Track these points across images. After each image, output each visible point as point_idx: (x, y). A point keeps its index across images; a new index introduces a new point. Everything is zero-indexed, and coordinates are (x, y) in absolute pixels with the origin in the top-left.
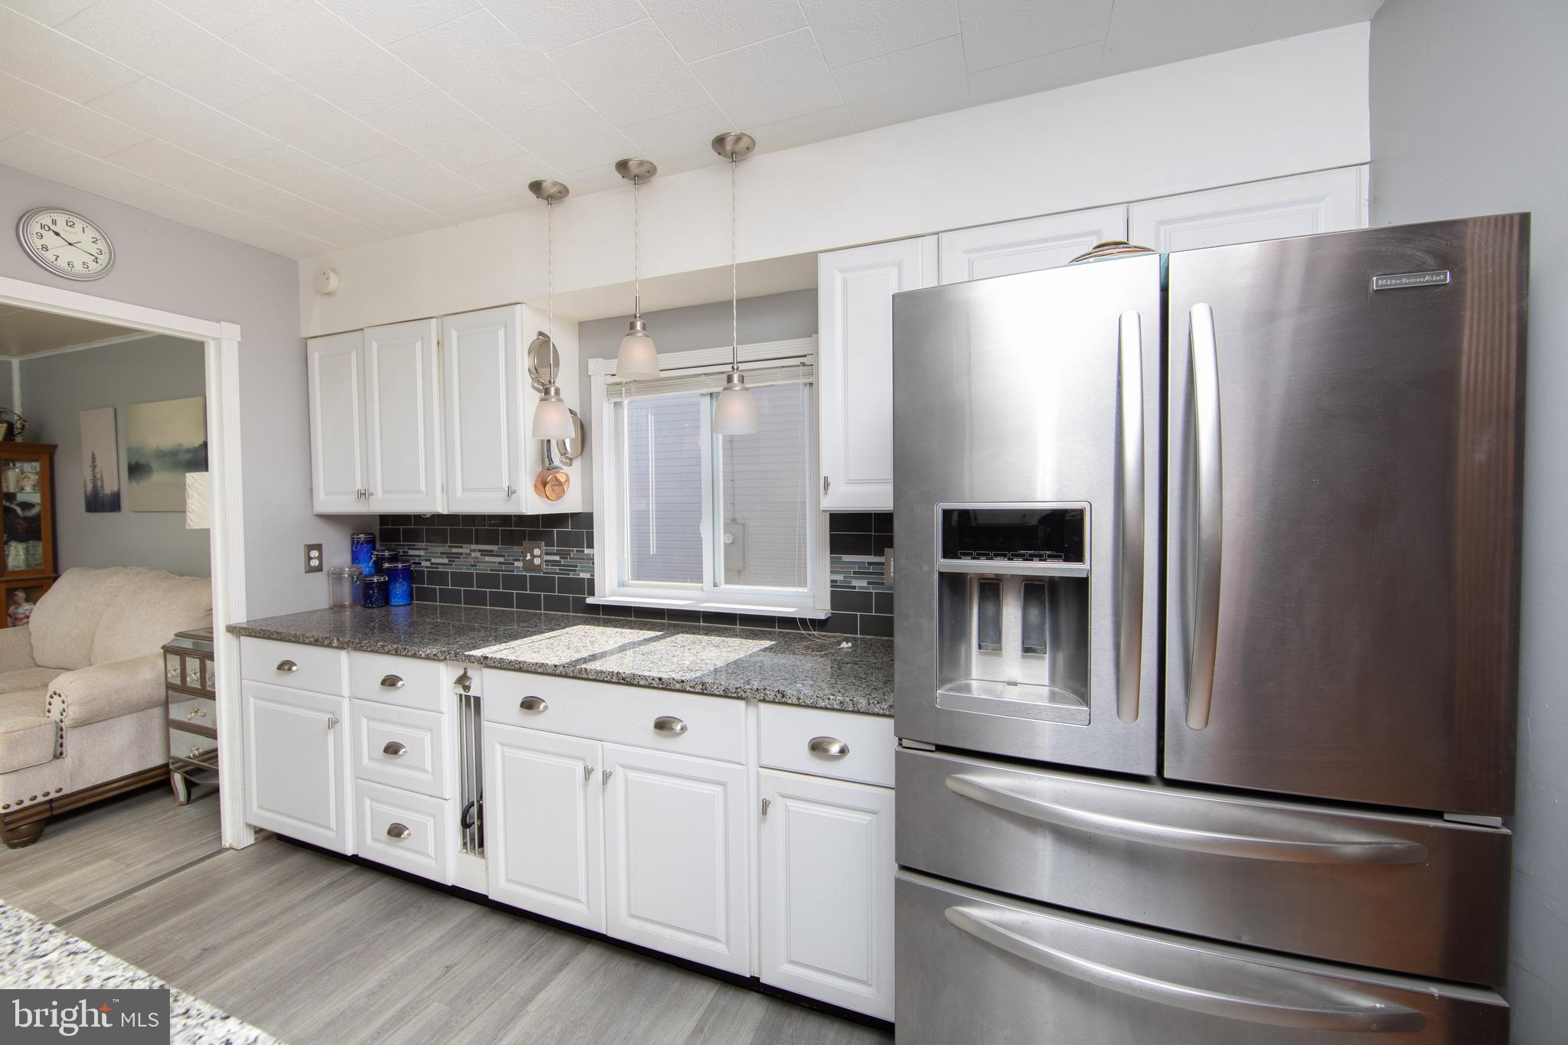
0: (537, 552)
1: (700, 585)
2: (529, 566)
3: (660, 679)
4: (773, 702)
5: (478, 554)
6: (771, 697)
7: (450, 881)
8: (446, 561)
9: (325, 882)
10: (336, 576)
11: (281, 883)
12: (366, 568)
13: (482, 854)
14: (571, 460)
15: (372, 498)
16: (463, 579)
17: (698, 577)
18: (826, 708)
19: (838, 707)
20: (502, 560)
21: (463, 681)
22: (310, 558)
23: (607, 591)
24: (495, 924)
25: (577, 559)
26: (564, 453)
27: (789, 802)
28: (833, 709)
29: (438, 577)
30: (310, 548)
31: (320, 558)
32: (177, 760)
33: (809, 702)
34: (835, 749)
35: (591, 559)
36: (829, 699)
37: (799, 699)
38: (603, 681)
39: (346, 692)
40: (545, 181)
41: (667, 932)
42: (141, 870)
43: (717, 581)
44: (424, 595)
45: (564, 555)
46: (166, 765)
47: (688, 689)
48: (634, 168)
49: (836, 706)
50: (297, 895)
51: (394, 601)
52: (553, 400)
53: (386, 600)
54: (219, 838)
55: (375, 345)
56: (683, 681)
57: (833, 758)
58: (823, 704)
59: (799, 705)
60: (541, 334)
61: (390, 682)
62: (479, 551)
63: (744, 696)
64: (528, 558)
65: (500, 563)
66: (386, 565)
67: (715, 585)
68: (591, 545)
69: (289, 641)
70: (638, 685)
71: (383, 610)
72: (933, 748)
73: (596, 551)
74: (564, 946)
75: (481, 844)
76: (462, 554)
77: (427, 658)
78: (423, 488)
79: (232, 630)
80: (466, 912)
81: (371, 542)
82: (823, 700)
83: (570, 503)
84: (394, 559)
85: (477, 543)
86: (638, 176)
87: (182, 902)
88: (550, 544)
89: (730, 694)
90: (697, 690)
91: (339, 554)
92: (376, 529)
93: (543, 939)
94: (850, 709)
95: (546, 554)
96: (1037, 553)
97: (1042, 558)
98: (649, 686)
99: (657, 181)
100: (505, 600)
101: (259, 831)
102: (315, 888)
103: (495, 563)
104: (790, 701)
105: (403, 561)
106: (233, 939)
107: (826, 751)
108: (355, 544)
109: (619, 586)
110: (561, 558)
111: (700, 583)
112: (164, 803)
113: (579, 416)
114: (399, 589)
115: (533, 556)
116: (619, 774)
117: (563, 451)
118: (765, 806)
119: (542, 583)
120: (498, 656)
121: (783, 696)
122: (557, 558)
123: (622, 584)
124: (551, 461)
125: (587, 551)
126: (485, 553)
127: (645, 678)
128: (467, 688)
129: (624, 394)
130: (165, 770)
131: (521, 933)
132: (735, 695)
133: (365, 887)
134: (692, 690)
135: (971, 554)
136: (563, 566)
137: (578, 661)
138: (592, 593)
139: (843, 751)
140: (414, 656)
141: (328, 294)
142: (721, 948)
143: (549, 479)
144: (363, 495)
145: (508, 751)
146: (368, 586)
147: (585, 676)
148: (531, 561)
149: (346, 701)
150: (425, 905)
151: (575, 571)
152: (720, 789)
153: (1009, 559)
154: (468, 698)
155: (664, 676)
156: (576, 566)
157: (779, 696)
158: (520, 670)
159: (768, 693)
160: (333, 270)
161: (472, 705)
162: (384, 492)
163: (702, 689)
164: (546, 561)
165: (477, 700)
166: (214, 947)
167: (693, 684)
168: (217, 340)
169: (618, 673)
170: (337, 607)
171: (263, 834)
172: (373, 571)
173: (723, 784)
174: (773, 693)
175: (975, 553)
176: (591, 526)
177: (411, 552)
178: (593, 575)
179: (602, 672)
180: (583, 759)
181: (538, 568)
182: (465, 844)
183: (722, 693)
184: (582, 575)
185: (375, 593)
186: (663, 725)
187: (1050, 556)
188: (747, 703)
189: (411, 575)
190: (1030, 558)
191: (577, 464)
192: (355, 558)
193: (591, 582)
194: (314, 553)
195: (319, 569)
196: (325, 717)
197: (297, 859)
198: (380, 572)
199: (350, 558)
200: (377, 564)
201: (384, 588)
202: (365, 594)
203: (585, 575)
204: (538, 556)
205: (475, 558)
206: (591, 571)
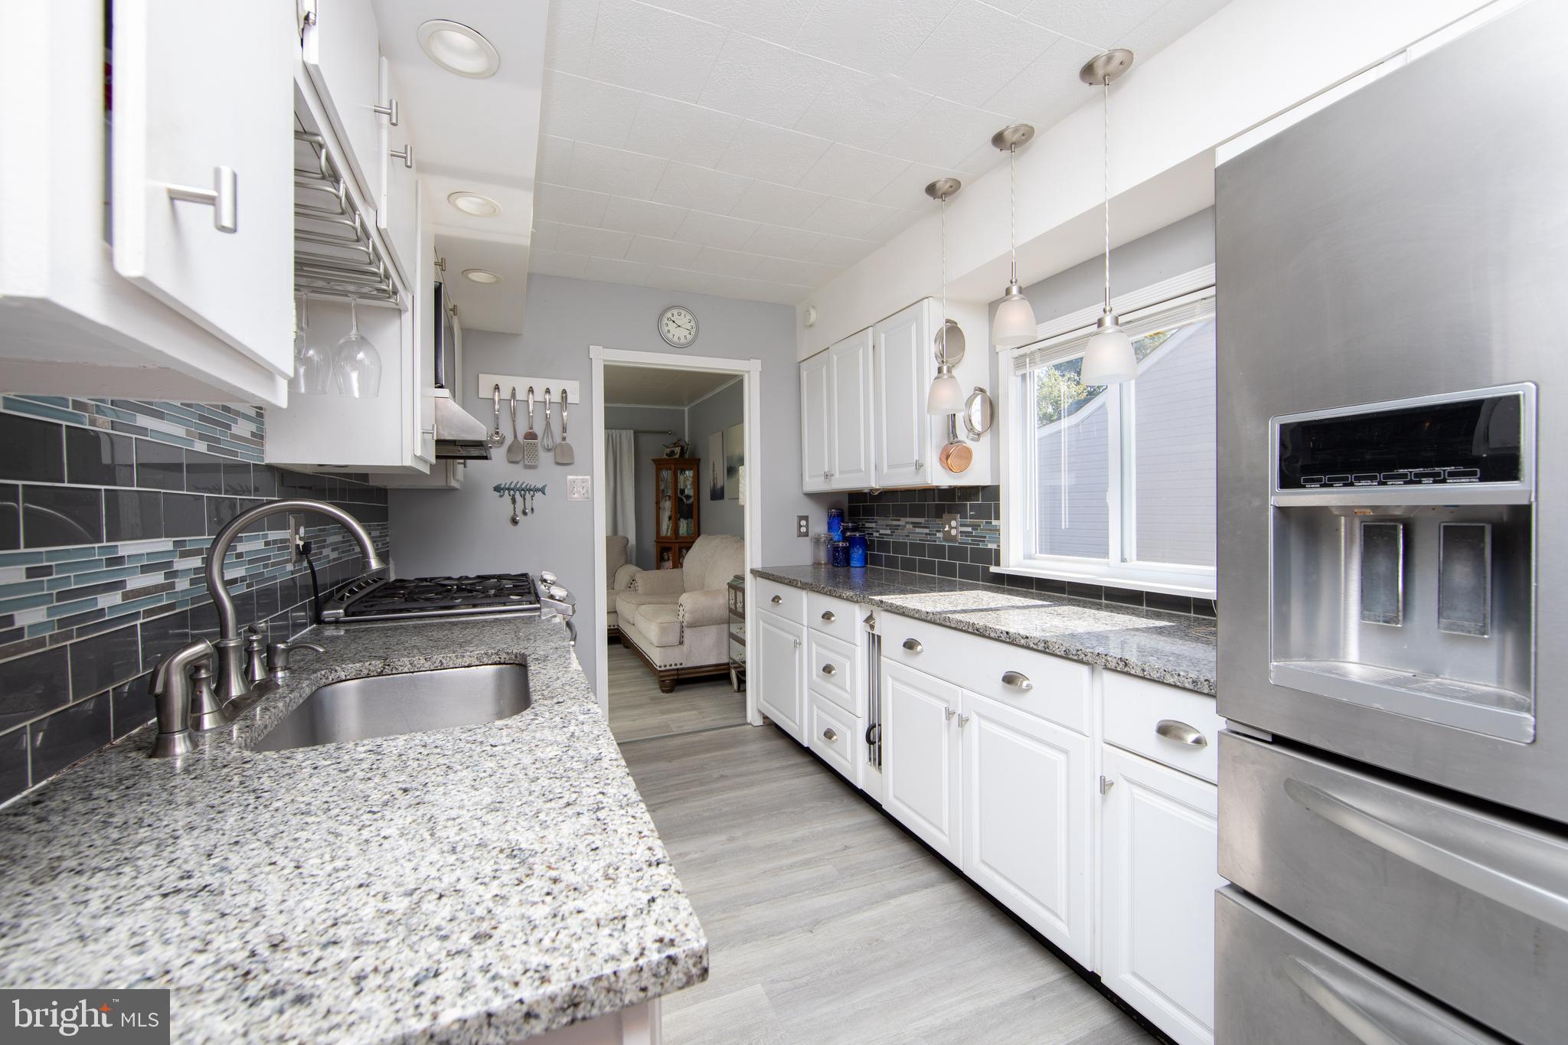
0: (953, 524)
1: (1106, 560)
2: (948, 537)
3: (1007, 633)
4: (1115, 670)
5: (910, 526)
6: (1113, 665)
7: (860, 784)
8: (889, 532)
9: (791, 762)
10: (817, 541)
11: (769, 754)
12: (836, 536)
13: (880, 770)
14: (979, 435)
15: (833, 478)
16: (900, 547)
17: (1104, 553)
18: (1175, 686)
19: (1191, 687)
20: (927, 531)
21: (869, 620)
22: (800, 526)
23: (1011, 564)
24: (885, 833)
25: (986, 530)
26: (971, 429)
27: (1136, 790)
28: (1184, 689)
29: (884, 545)
30: (801, 518)
31: (807, 526)
32: (735, 662)
33: (1155, 675)
34: (1190, 738)
35: (997, 530)
36: (1179, 675)
37: (1143, 670)
38: (961, 630)
39: (805, 623)
40: (938, 181)
41: (1013, 890)
42: (708, 722)
43: (1126, 556)
44: (876, 560)
45: (975, 527)
46: (728, 664)
47: (1032, 645)
48: (1009, 137)
49: (1187, 685)
50: (775, 764)
51: (854, 563)
52: (946, 377)
53: (847, 562)
54: (745, 716)
55: (835, 358)
56: (1027, 638)
57: (1186, 748)
58: (1171, 681)
59: (1143, 678)
60: (948, 321)
61: (827, 616)
62: (912, 523)
63: (1084, 659)
64: (947, 529)
65: (926, 534)
66: (848, 534)
67: (1123, 560)
68: (997, 518)
69: (777, 581)
70: (989, 638)
71: (846, 569)
72: (1270, 739)
73: (1001, 524)
74: (932, 874)
75: (880, 764)
76: (899, 526)
77: (847, 599)
78: (863, 467)
79: (753, 572)
80: (868, 816)
81: (840, 516)
82: (1172, 675)
83: (975, 475)
84: (854, 529)
85: (911, 516)
86: (1014, 143)
87: (721, 746)
88: (964, 516)
89: (1071, 656)
90: (1040, 648)
91: (819, 526)
92: (845, 505)
93: (919, 861)
94: (1206, 691)
95: (961, 525)
96: (1428, 470)
97: (1439, 479)
98: (998, 639)
99: (1037, 141)
100: (927, 567)
101: (765, 718)
102: (785, 763)
103: (922, 533)
104: (1133, 672)
105: (860, 532)
106: (737, 776)
107: (1180, 738)
108: (831, 517)
109: (1024, 559)
110: (973, 529)
111: (1104, 557)
112: (726, 688)
113: (988, 393)
114: (857, 554)
115: (951, 528)
116: (975, 720)
117: (970, 427)
118: (1105, 786)
119: (958, 552)
120: (890, 601)
121: (1126, 665)
122: (970, 529)
123: (1028, 557)
124: (955, 436)
125: (994, 522)
126: (916, 525)
127: (995, 631)
128: (872, 627)
129: (1028, 365)
130: (726, 667)
131: (903, 848)
132: (1076, 658)
133: (811, 775)
134: (1035, 647)
135: (1319, 480)
136: (975, 536)
137: (946, 612)
138: (998, 564)
139: (1198, 741)
140: (840, 597)
141: (811, 326)
142: (1062, 927)
143: (953, 453)
144: (828, 476)
145: (898, 685)
146: (836, 549)
147: (948, 624)
148: (949, 532)
149: (806, 628)
150: (846, 801)
151: (984, 541)
152: (1062, 757)
153: (1381, 483)
154: (873, 635)
155: (1012, 630)
156: (985, 537)
157: (1122, 664)
158: (903, 614)
159: (1109, 659)
160: (813, 307)
161: (875, 641)
162: (840, 473)
163: (1045, 649)
164: (961, 532)
165: (879, 637)
166: (727, 776)
167: (1036, 641)
168: (748, 372)
169: (973, 624)
170: (817, 564)
171: (767, 721)
172: (841, 538)
173: (1065, 752)
174: (1114, 660)
175: (1325, 479)
176: (998, 499)
177: (867, 525)
178: (999, 546)
179: (961, 621)
180: (947, 702)
181: (954, 539)
182: (870, 759)
183: (1063, 653)
184: (990, 546)
185: (841, 555)
186: (1010, 679)
187: (1452, 475)
188: (1093, 670)
189: (866, 544)
190: (1417, 480)
191: (986, 439)
192: (830, 528)
193: (998, 552)
194: (803, 523)
195: (806, 534)
196: (792, 638)
197: (780, 743)
198: (845, 539)
199: (826, 527)
200: (843, 532)
201: (847, 552)
202: (834, 555)
203: (992, 546)
204: (954, 527)
205: (908, 530)
206: (997, 541)
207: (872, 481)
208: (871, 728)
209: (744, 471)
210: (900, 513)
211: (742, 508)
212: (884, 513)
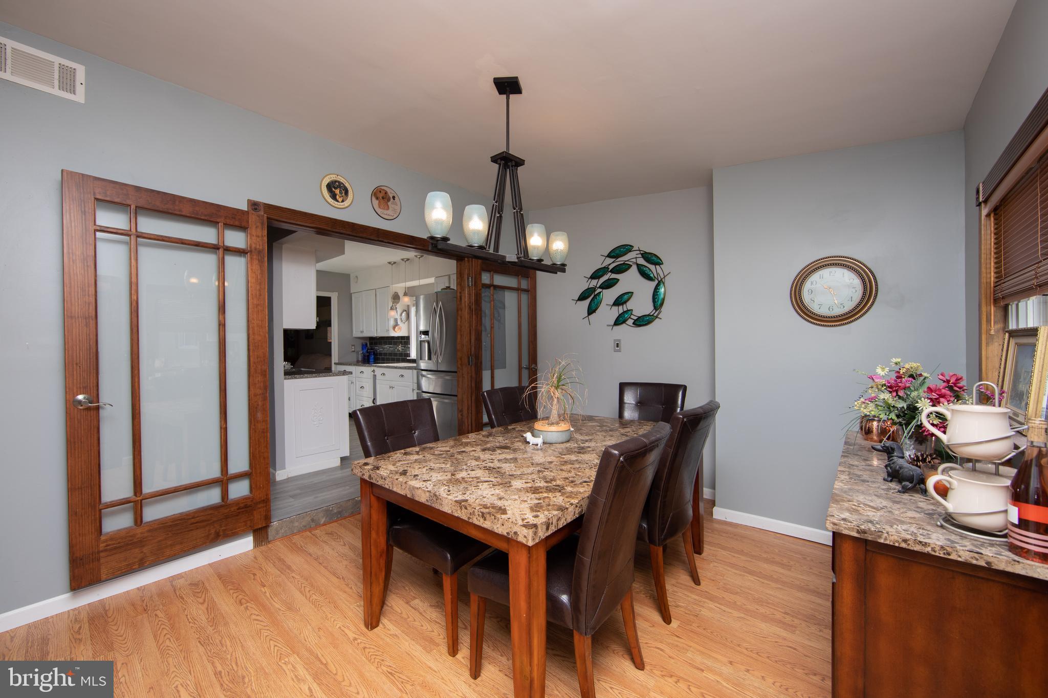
2: (398, 350)
10: (358, 353)
12: (365, 351)
14: (404, 323)
16: (385, 354)
20: (393, 349)
22: (352, 348)
25: (407, 348)
26: (402, 321)
29: (381, 354)
30: (352, 345)
31: (354, 348)
44: (378, 359)
51: (371, 360)
60: (395, 292)
71: (367, 359)
79: (335, 363)
81: (366, 345)
83: (403, 333)
84: (371, 349)
85: (388, 344)
88: (402, 344)
91: (359, 348)
92: (367, 341)
108: (363, 345)
110: (404, 347)
113: (406, 311)
114: (372, 357)
124: (397, 323)
125: (408, 345)
126: (390, 347)
138: (410, 357)
143: (397, 327)
144: (362, 332)
146: (364, 354)
151: (405, 350)
165: (376, 374)
168: (333, 296)
170: (358, 359)
176: (408, 339)
177: (375, 348)
189: (375, 354)
191: (406, 323)
195: (354, 351)
198: (367, 352)
199: (361, 348)
200: (367, 350)
201: (368, 356)
202: (364, 358)
203: (408, 352)
204: (400, 348)
205: (387, 348)
206: (409, 351)
207: (375, 335)
208: (374, 399)
209: (331, 329)
210: (386, 343)
211: (330, 343)
212: (380, 344)
